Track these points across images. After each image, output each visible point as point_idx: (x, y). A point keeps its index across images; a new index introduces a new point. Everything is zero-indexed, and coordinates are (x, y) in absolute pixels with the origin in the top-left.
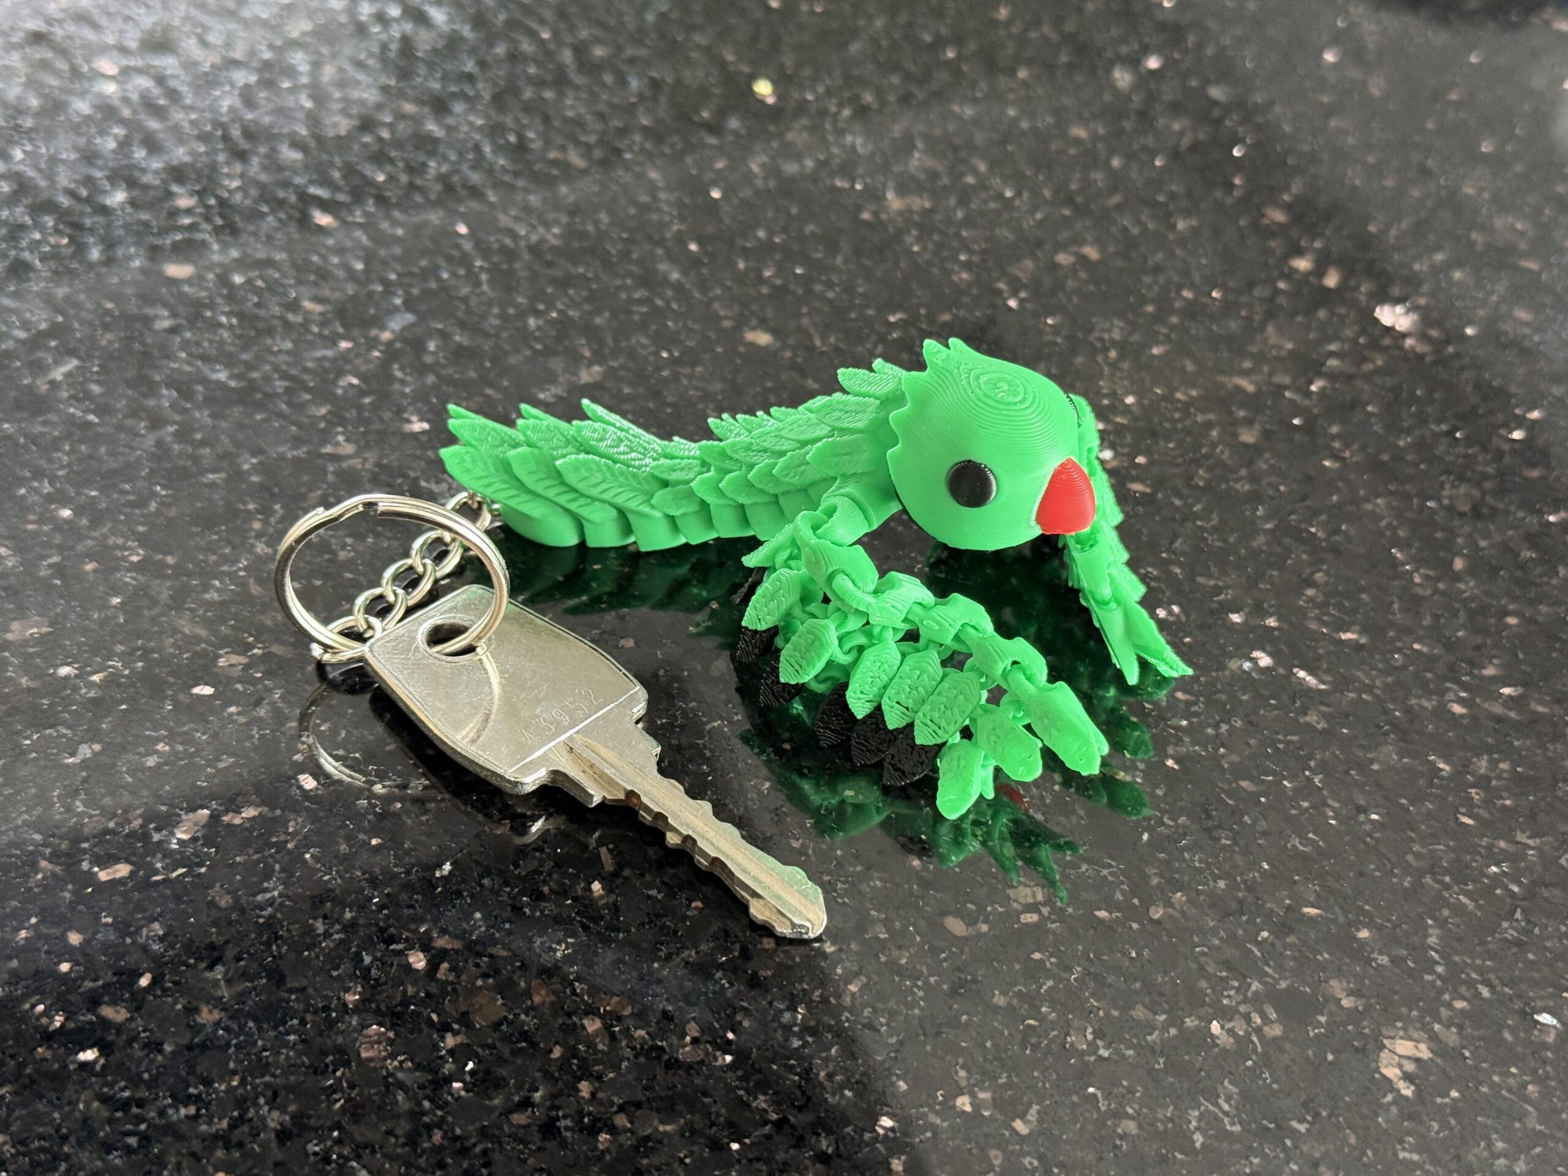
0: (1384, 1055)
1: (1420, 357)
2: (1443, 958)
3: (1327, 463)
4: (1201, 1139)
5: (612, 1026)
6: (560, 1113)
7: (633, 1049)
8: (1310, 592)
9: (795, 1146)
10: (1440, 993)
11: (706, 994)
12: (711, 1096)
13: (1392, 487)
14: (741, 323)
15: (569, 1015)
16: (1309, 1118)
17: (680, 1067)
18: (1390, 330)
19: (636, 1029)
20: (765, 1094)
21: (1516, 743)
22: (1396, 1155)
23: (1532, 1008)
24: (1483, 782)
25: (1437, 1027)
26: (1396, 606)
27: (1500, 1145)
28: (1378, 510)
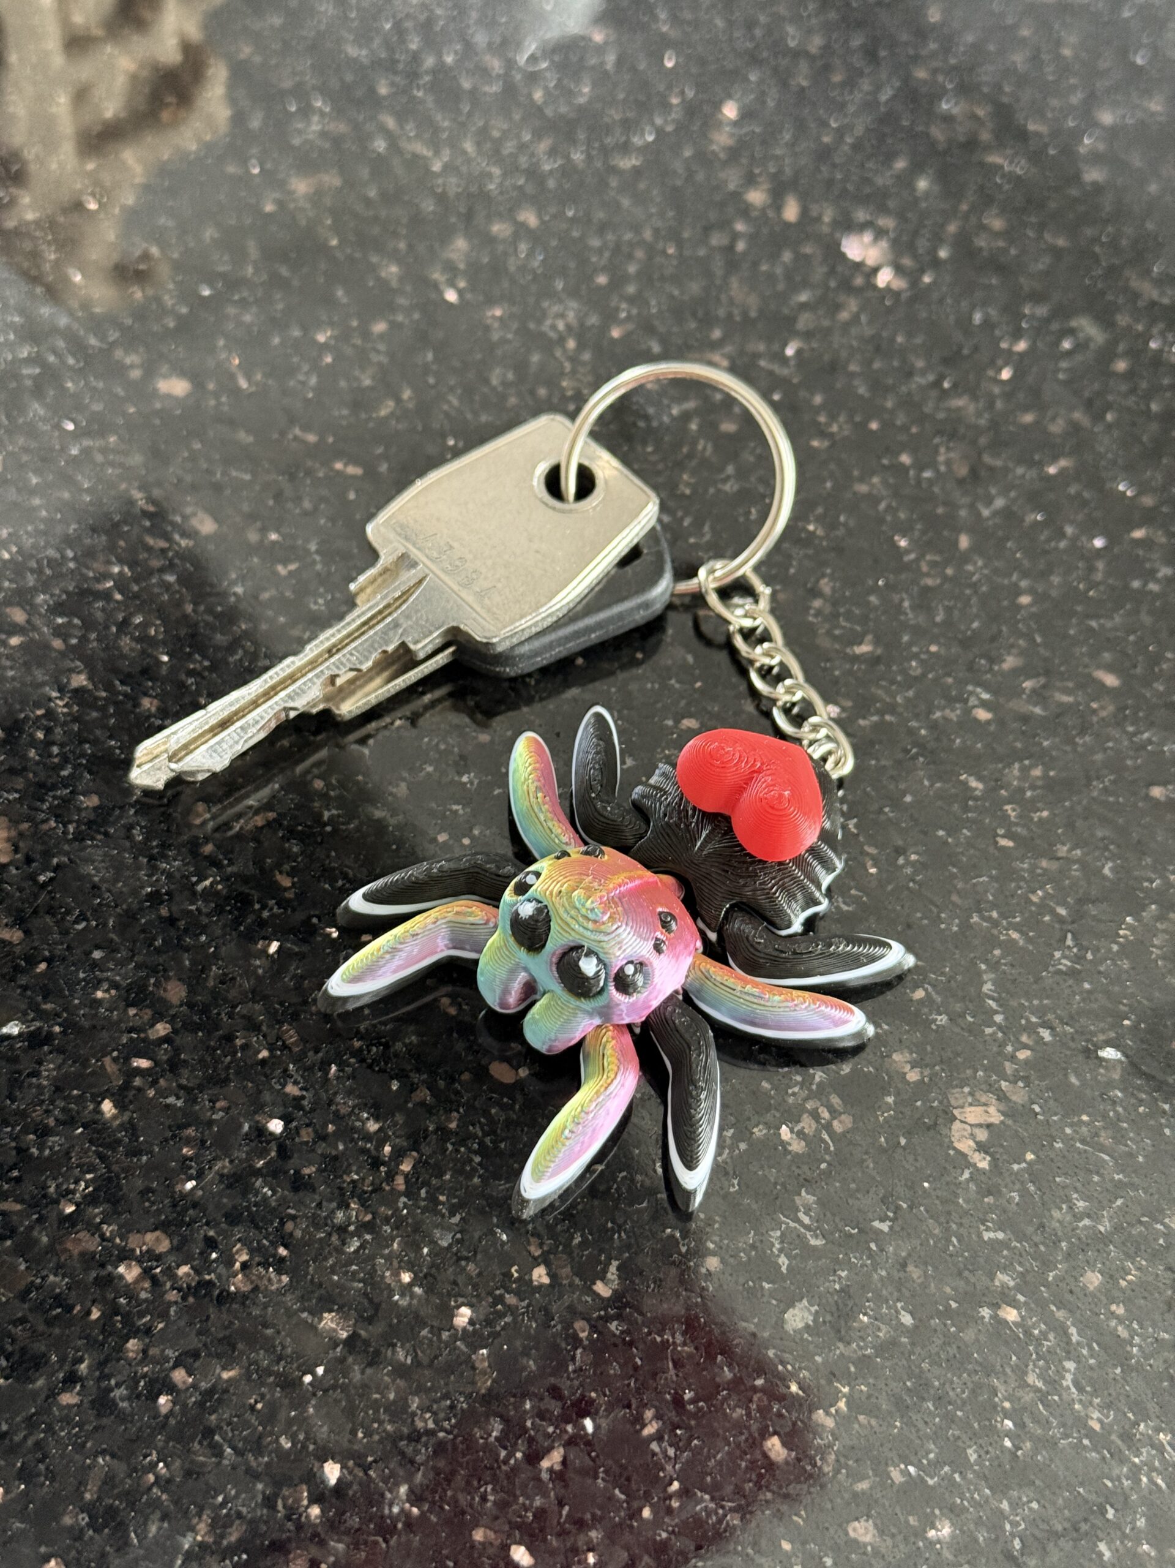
0: (956, 1125)
1: (896, 295)
2: (1001, 1006)
3: (815, 443)
4: (787, 1262)
5: (152, 1268)
6: (113, 1382)
7: (179, 1290)
8: (817, 603)
9: (370, 1364)
10: (1002, 1045)
11: (248, 1208)
12: (273, 1326)
13: (885, 462)
14: (150, 371)
15: (103, 1266)
16: (891, 1214)
17: (233, 1299)
18: (858, 266)
19: (178, 1266)
20: (330, 1311)
21: (1046, 743)
22: (980, 1235)
23: (1095, 1045)
24: (1016, 797)
25: (1004, 1084)
26: (906, 604)
27: (1081, 1204)
28: (875, 492)
